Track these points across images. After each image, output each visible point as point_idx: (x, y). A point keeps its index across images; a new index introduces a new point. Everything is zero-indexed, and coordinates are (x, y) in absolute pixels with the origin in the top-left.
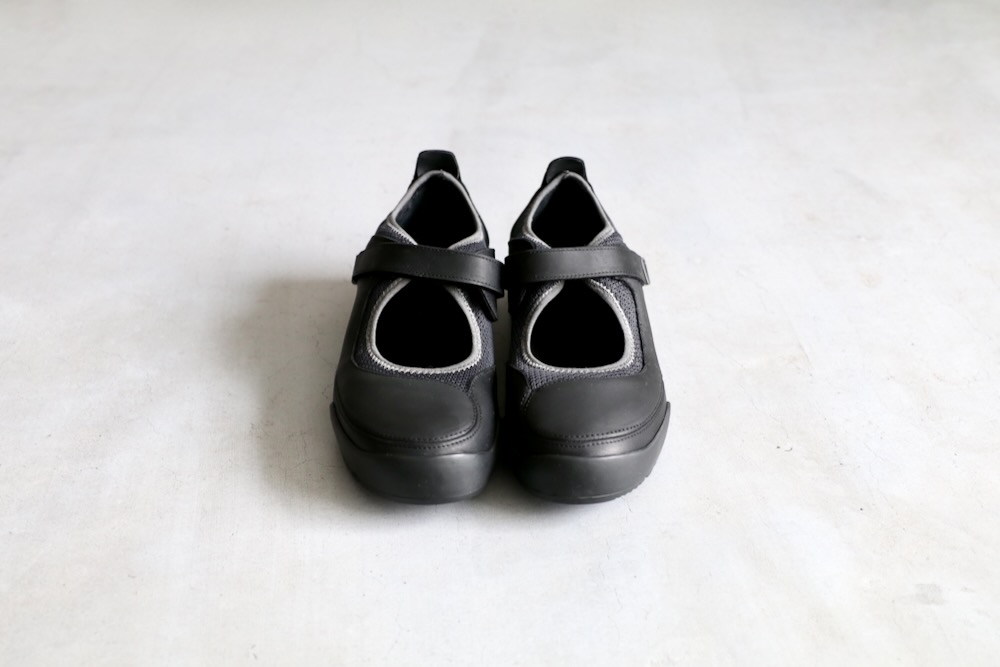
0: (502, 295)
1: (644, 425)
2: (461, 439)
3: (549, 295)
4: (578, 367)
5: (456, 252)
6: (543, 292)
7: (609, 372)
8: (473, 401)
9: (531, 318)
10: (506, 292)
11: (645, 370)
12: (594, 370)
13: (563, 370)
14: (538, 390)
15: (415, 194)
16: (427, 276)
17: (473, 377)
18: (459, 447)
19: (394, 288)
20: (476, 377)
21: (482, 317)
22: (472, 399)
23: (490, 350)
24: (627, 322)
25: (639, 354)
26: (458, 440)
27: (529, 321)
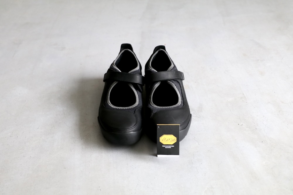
0: (144, 85)
1: (185, 122)
2: (132, 128)
3: (157, 85)
4: (166, 106)
5: (130, 74)
6: (155, 85)
7: (174, 107)
8: (136, 117)
9: (152, 92)
10: (145, 85)
11: (184, 106)
12: (170, 107)
13: (162, 107)
14: (155, 113)
15: (120, 56)
16: (122, 80)
17: (136, 110)
18: (132, 130)
19: (114, 84)
20: (137, 110)
21: (138, 92)
22: (136, 116)
23: (141, 101)
24: (179, 92)
25: (183, 101)
26: (131, 128)
27: (152, 93)
